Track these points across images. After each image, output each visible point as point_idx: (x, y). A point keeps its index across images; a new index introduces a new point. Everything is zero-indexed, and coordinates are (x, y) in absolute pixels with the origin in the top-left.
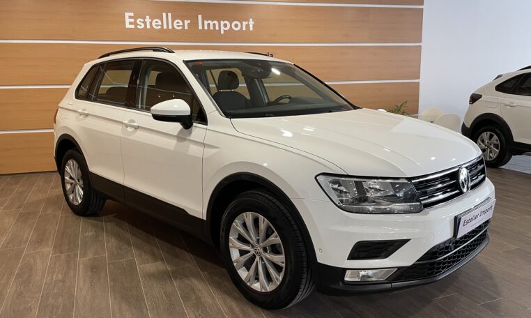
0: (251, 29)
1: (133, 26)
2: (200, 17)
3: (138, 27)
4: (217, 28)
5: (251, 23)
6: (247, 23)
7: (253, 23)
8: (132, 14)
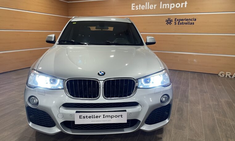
0: (186, 6)
2: (161, 3)
3: (136, 9)
4: (168, 7)
5: (186, 3)
6: (184, 4)
7: (187, 3)
8: (134, 4)
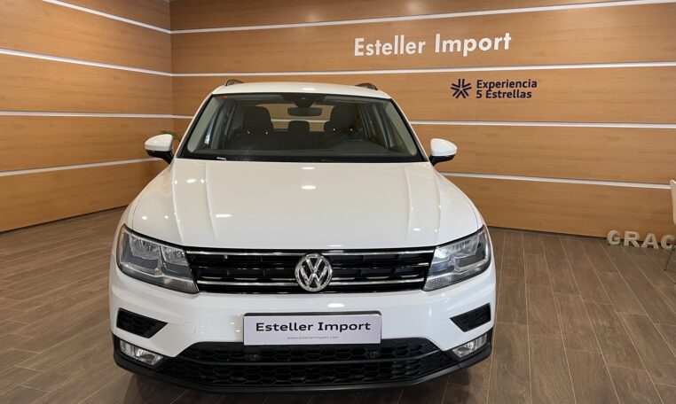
0: (507, 47)
1: (362, 54)
2: (438, 36)
3: (367, 54)
4: (459, 50)
6: (501, 39)
7: (510, 39)
8: (362, 40)
